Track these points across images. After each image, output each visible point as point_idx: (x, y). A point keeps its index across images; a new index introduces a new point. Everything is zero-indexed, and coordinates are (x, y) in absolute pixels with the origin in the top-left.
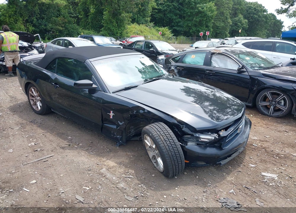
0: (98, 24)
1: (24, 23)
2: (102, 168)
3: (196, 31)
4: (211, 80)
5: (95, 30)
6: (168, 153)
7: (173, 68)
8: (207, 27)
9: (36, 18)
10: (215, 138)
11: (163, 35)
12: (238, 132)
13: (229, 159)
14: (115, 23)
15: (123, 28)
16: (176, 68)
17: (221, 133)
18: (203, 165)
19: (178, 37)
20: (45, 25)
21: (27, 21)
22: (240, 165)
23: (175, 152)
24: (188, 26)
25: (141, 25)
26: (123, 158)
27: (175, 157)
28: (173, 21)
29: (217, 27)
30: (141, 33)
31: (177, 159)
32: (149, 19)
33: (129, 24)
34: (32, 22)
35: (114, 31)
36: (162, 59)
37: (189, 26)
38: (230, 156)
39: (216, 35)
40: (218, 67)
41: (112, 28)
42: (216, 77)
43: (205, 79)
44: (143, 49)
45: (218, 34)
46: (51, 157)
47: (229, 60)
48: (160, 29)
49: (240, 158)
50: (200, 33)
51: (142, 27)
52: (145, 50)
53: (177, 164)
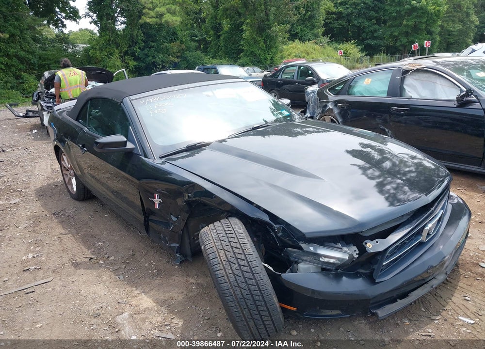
0: (235, 47)
1: (122, 57)
2: (122, 313)
3: (407, 44)
4: (404, 125)
5: (231, 58)
6: (234, 292)
7: (330, 106)
8: (430, 33)
9: (139, 48)
10: (351, 256)
11: (346, 55)
12: (423, 238)
13: (401, 304)
14: (262, 43)
15: (274, 51)
16: (336, 105)
17: (368, 245)
18: (334, 316)
19: (375, 57)
20: (154, 57)
21: (126, 53)
22: (433, 318)
23: (250, 290)
24: (391, 36)
25: (307, 42)
26: (177, 290)
27: (250, 302)
28: (364, 30)
29: (450, 33)
30: (306, 55)
31: (257, 307)
32: (321, 31)
33: (284, 43)
34: (133, 54)
35: (260, 56)
36: (313, 92)
37: (395, 36)
38: (404, 296)
39: (447, 46)
40: (418, 97)
41: (258, 52)
42: (412, 118)
43: (391, 124)
44: (295, 78)
45: (452, 44)
46: (45, 284)
47: (439, 82)
48: (341, 46)
49: (439, 299)
50: (413, 46)
51: (309, 45)
52: (299, 80)
53: (258, 317)
